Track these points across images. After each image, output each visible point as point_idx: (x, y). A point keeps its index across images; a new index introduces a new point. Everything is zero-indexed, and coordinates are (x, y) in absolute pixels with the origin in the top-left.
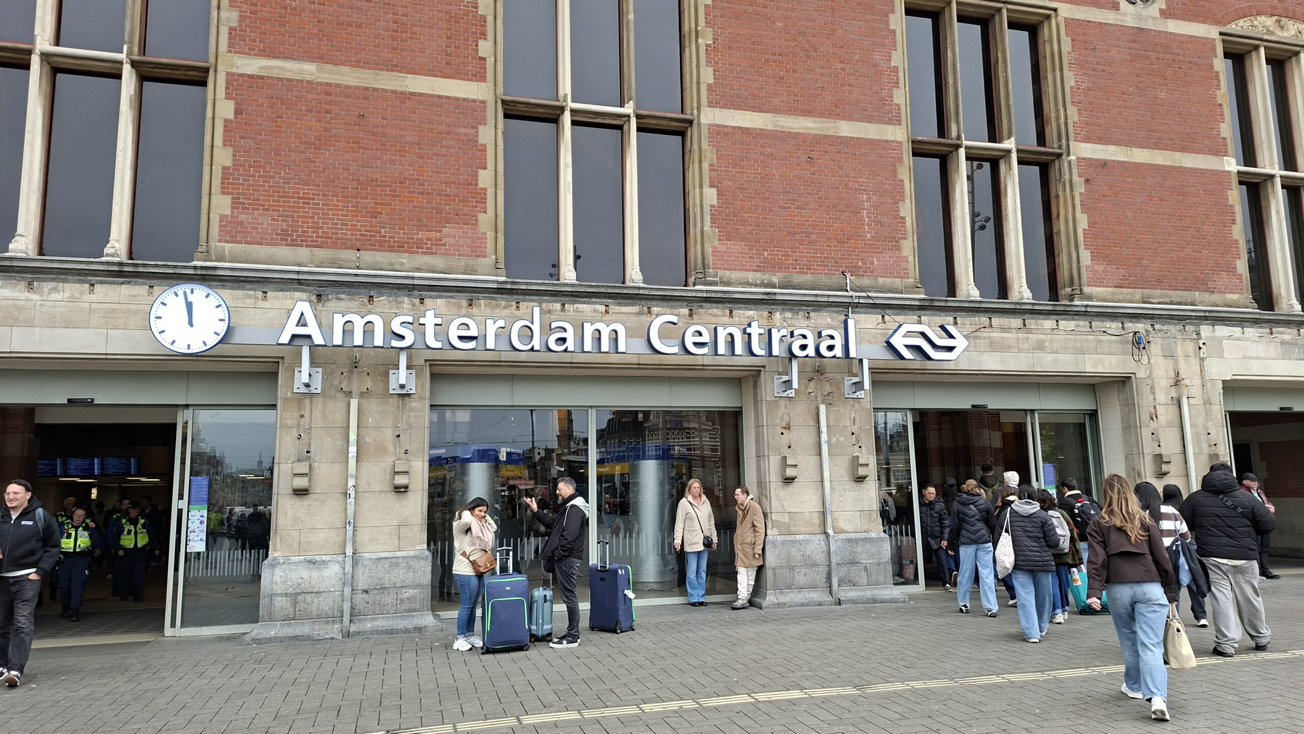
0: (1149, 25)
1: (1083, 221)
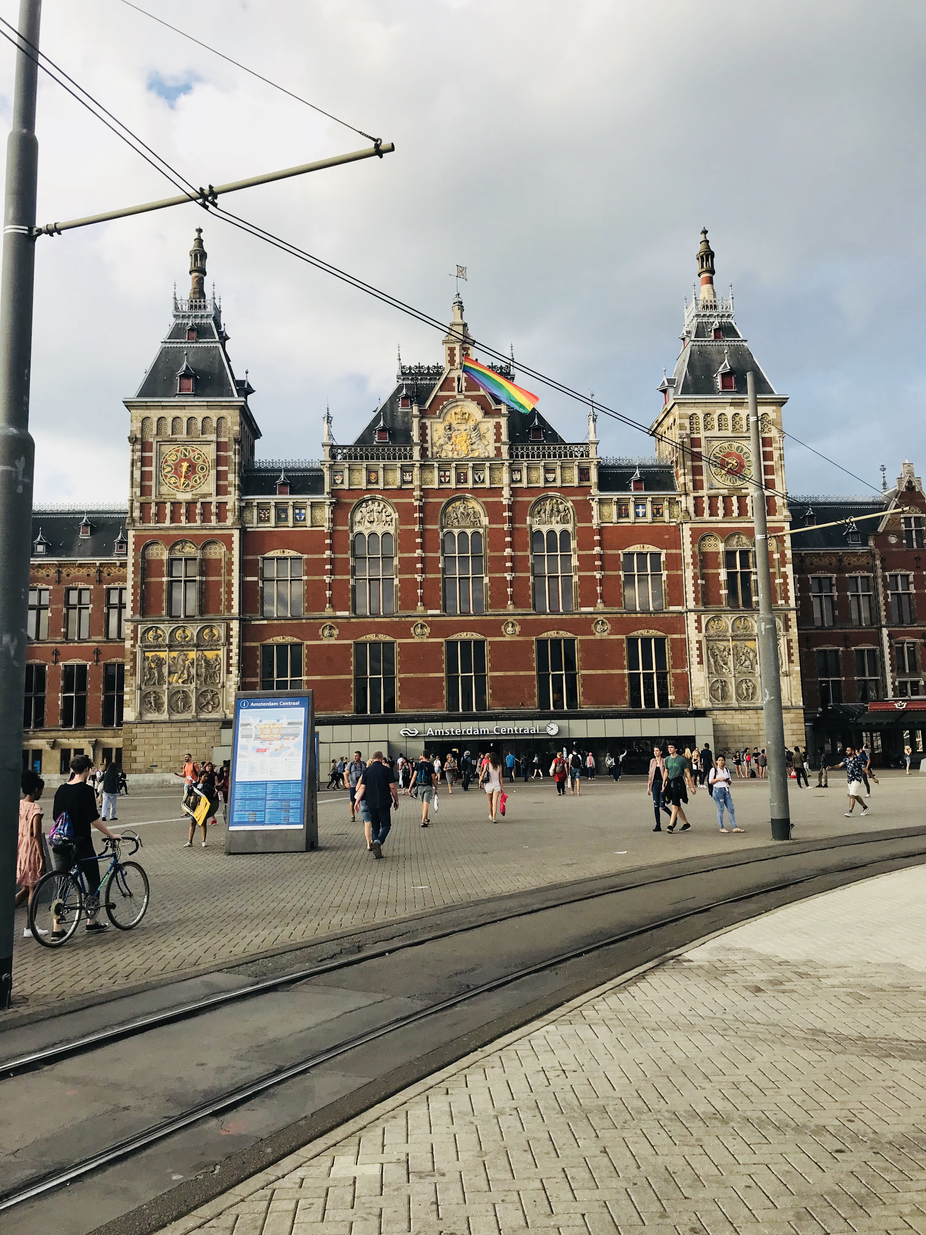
0: (604, 638)
1: (581, 690)
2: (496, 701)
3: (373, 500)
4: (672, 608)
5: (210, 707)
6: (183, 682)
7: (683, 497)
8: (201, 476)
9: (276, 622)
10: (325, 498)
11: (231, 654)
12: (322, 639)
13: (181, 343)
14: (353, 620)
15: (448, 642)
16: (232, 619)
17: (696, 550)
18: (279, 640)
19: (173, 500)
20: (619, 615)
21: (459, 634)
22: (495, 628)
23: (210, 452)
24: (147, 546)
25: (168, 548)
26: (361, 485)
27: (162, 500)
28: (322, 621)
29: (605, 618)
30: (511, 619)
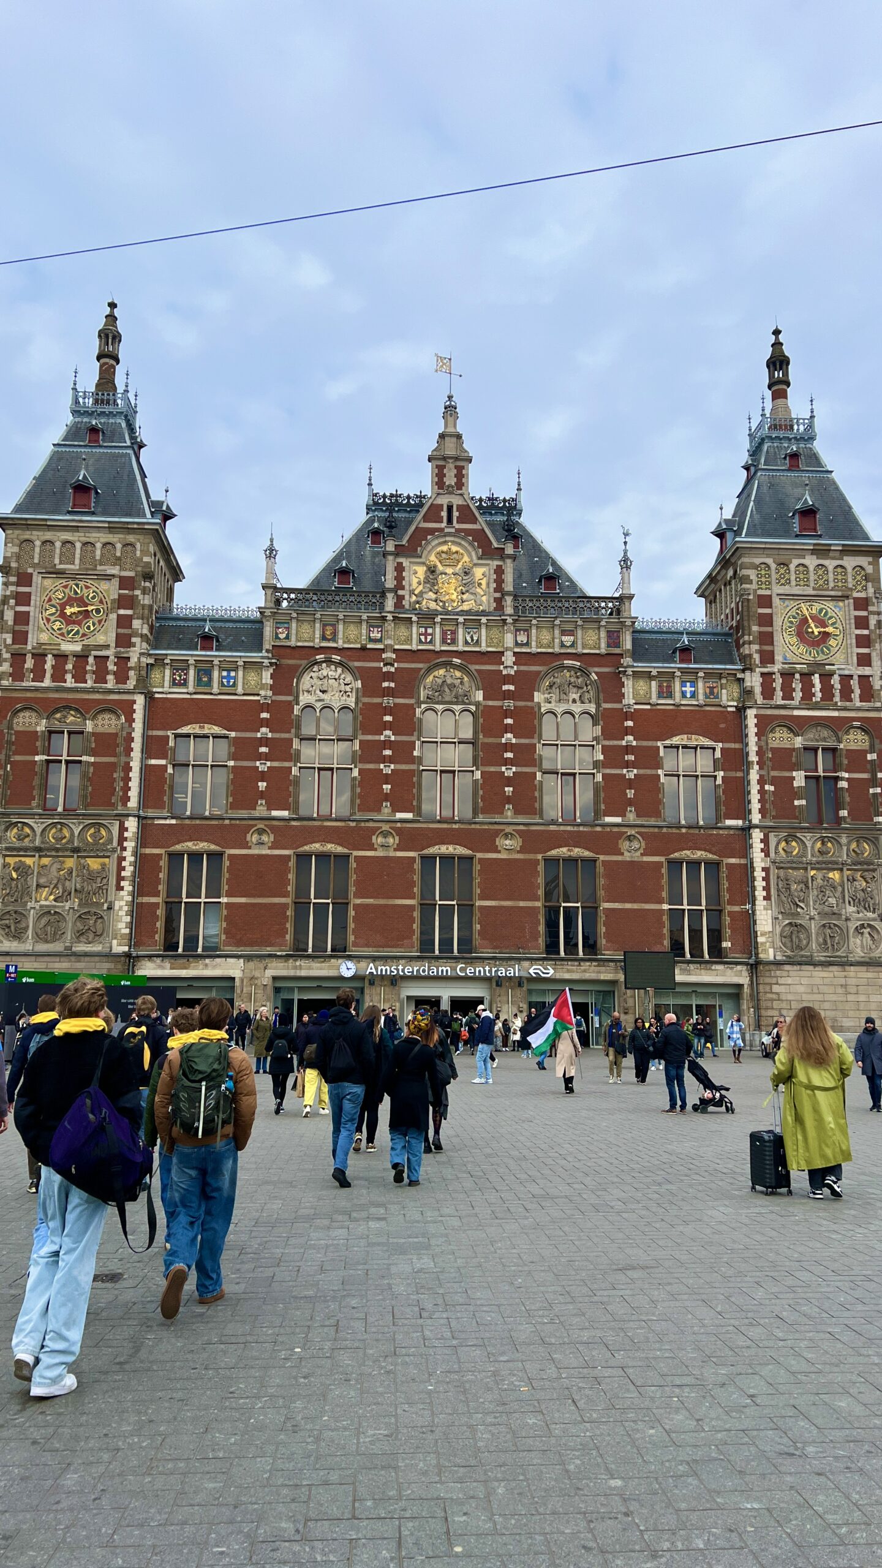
0: (636, 859)
1: (604, 929)
2: (486, 942)
3: (329, 662)
4: (729, 822)
5: (91, 935)
6: (55, 900)
7: (748, 673)
8: (96, 621)
9: (187, 822)
10: (263, 657)
11: (124, 863)
12: (250, 848)
13: (80, 446)
14: (294, 823)
15: (423, 858)
16: (128, 815)
17: (763, 743)
18: (190, 846)
19: (55, 652)
20: (656, 830)
21: (437, 847)
22: (487, 840)
23: (111, 590)
24: (16, 712)
25: (45, 715)
26: (313, 641)
27: (40, 651)
28: (251, 822)
29: (637, 833)
30: (509, 829)
